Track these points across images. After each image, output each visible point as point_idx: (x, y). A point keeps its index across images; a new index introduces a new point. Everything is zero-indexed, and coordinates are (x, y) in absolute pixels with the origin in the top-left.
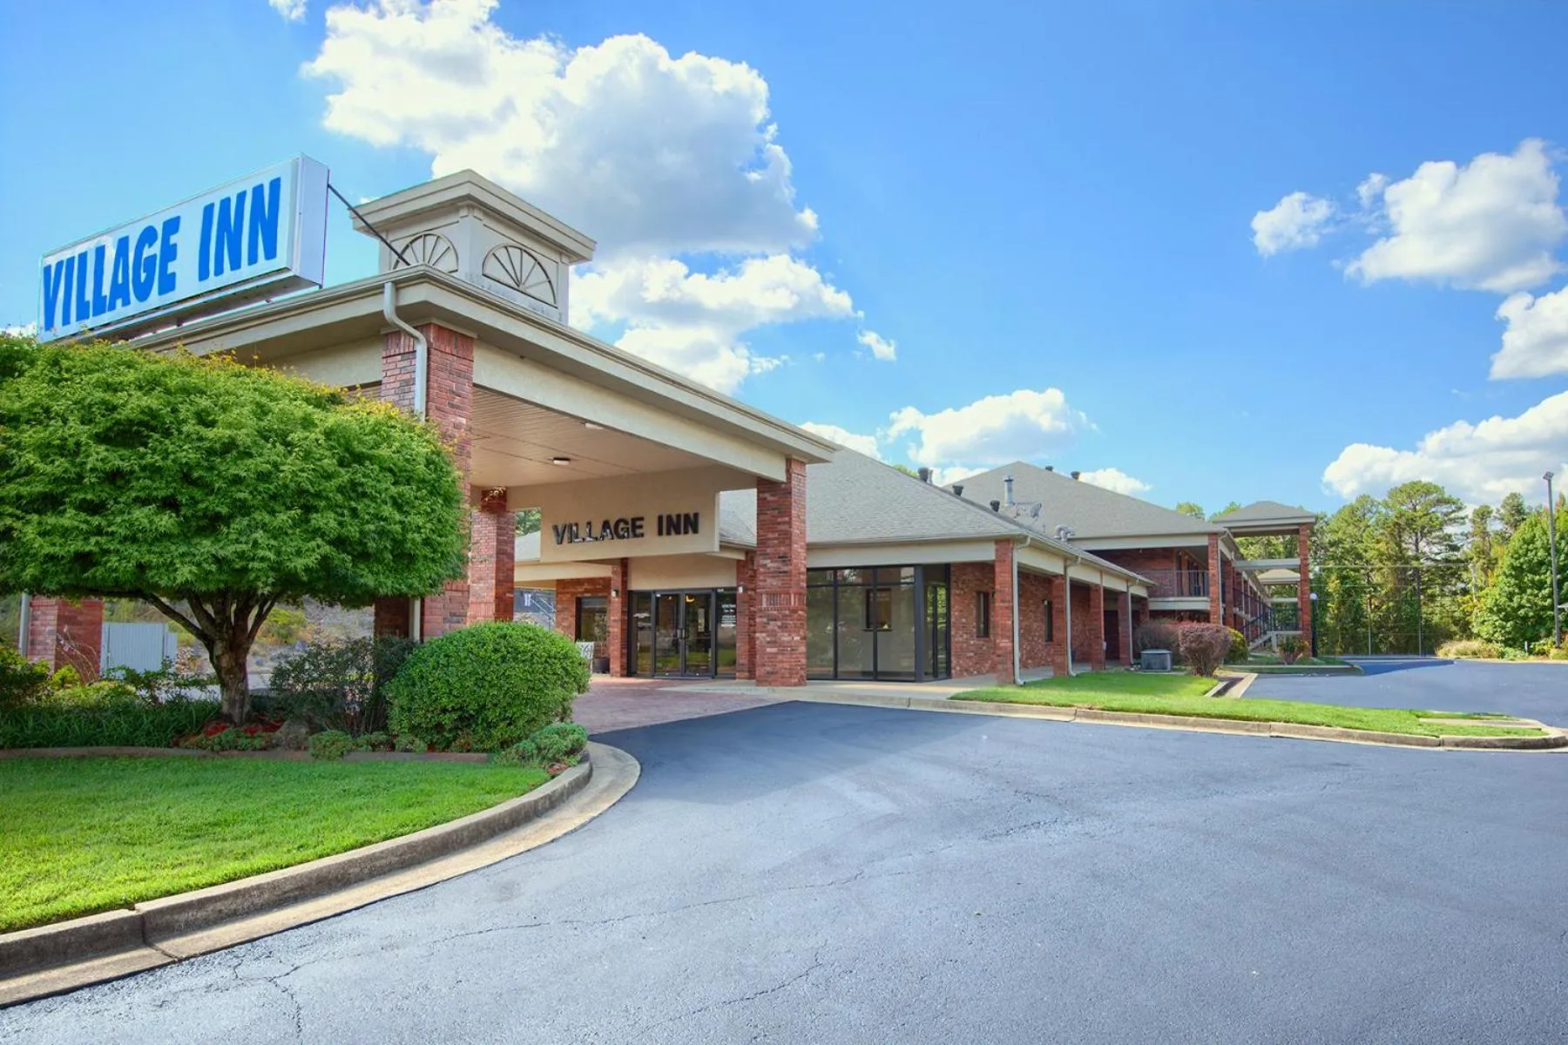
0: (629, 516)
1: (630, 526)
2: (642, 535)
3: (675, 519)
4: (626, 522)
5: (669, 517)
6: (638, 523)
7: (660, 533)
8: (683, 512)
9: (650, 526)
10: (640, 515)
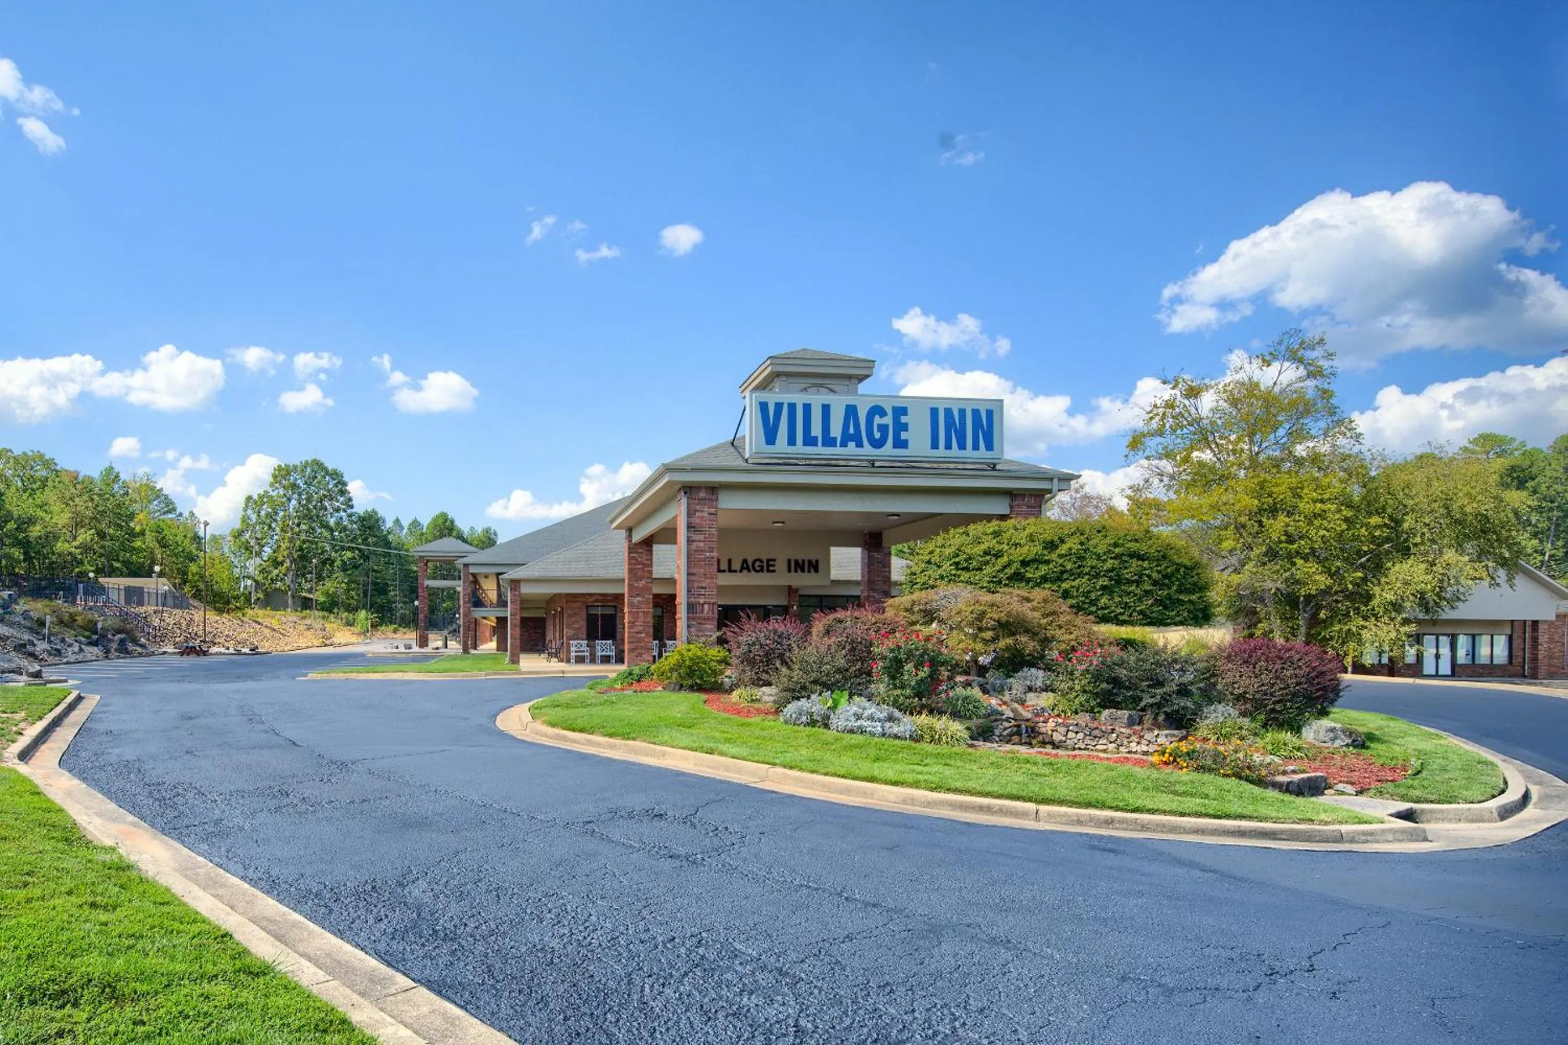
0: (764, 558)
1: (765, 564)
2: (774, 571)
3: (801, 562)
4: (761, 561)
5: (796, 562)
6: (771, 563)
7: (790, 571)
8: (807, 558)
9: (781, 566)
10: (773, 558)
